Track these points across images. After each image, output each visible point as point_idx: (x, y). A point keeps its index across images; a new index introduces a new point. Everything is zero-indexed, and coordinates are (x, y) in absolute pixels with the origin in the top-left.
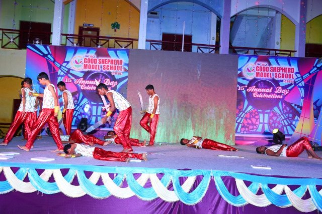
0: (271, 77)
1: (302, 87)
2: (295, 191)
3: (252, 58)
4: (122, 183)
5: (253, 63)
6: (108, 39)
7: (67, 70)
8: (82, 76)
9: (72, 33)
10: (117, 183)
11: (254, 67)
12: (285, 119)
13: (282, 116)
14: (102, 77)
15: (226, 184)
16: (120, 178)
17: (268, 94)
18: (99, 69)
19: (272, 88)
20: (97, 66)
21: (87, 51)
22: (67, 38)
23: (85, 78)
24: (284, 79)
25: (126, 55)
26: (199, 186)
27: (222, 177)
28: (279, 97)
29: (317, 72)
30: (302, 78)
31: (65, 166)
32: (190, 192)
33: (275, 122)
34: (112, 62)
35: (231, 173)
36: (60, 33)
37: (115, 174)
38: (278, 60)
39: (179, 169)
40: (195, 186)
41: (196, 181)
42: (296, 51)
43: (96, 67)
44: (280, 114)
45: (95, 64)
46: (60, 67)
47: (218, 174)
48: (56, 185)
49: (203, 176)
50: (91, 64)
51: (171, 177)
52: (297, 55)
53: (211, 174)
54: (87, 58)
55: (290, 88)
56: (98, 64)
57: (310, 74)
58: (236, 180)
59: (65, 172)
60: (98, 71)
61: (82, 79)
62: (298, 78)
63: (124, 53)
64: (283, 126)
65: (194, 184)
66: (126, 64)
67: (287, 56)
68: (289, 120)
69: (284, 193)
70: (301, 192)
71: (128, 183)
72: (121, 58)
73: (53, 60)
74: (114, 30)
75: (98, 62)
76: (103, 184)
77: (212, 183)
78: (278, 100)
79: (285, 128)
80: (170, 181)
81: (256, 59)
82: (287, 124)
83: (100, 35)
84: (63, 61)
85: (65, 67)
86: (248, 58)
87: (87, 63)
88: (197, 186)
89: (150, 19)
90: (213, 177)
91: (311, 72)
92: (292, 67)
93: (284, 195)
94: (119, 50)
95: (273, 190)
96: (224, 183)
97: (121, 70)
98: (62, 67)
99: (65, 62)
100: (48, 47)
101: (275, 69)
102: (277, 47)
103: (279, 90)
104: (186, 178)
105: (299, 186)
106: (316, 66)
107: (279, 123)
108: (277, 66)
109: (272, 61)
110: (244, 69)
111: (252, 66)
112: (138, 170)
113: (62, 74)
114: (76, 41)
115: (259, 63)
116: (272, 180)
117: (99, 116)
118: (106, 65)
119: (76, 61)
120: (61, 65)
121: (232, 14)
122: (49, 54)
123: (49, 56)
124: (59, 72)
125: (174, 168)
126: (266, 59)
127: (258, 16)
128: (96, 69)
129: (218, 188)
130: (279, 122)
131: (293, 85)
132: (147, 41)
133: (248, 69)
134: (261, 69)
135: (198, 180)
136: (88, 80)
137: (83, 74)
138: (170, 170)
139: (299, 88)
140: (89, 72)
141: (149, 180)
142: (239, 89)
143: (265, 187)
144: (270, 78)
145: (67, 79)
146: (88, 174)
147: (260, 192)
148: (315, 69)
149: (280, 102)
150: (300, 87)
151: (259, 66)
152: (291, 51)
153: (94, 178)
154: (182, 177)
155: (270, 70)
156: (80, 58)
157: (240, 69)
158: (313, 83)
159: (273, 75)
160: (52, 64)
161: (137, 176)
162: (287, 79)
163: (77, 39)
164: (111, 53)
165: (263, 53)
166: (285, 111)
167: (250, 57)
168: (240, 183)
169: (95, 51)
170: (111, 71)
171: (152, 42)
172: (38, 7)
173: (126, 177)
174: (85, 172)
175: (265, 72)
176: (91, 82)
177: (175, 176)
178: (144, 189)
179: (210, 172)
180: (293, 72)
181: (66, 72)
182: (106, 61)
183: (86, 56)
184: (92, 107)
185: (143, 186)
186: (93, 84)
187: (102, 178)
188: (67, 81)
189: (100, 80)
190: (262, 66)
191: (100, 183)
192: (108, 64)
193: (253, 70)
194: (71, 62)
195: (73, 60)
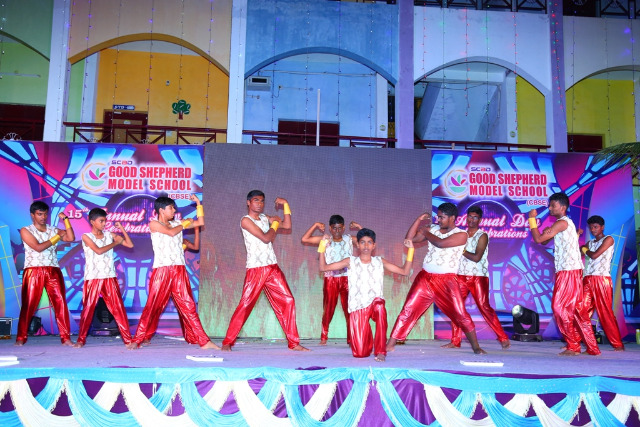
0: (500, 194)
2: (556, 406)
3: (460, 157)
4: (170, 405)
5: (463, 168)
6: (164, 130)
7: (72, 192)
8: (105, 204)
9: (89, 120)
10: (158, 405)
11: (465, 176)
12: (537, 281)
13: (529, 275)
15: (403, 397)
16: (167, 393)
17: (498, 229)
18: (141, 188)
19: (504, 217)
20: (138, 182)
21: (114, 151)
22: (76, 131)
23: (110, 207)
24: (528, 198)
25: (199, 158)
26: (344, 405)
27: (393, 382)
28: (519, 235)
29: (594, 182)
32: (324, 419)
33: (515, 288)
34: (169, 172)
35: (415, 373)
36: (60, 122)
37: (155, 386)
38: (513, 158)
39: (300, 369)
40: (335, 404)
41: (337, 392)
42: (550, 146)
43: (135, 184)
44: (525, 271)
45: (132, 179)
47: (385, 376)
48: (17, 417)
49: (353, 382)
50: (125, 179)
51: (282, 388)
52: (552, 150)
53: (371, 377)
54: (116, 166)
55: (542, 215)
56: (138, 177)
57: (579, 186)
58: (425, 388)
59: (37, 386)
60: (139, 191)
63: (195, 154)
64: (532, 297)
65: (333, 402)
66: (198, 177)
68: (545, 283)
69: (531, 412)
70: (568, 409)
71: (184, 404)
72: (188, 166)
73: (41, 171)
74: (177, 115)
75: (139, 173)
76: (125, 409)
77: (373, 398)
78: (519, 241)
79: (536, 299)
80: (279, 395)
81: (467, 158)
82: (540, 291)
84: (63, 172)
85: (68, 186)
86: (451, 156)
87: (116, 177)
88: (339, 405)
89: (251, 93)
90: (375, 383)
91: (581, 183)
92: (543, 172)
93: (534, 418)
94: (183, 147)
95: (509, 406)
96: (400, 396)
98: (61, 186)
99: (67, 176)
100: (31, 146)
101: (508, 179)
102: (511, 141)
103: (520, 221)
104: (315, 387)
105: (562, 396)
106: (589, 170)
107: (524, 290)
108: (511, 172)
109: (501, 161)
110: (445, 181)
111: (461, 174)
112: (205, 375)
113: (62, 200)
115: (475, 166)
116: (505, 385)
117: (142, 288)
118: (157, 179)
119: (91, 174)
120: (60, 183)
121: (417, 75)
122: (33, 159)
123: (33, 164)
124: (56, 196)
125: (288, 366)
126: (488, 159)
127: (467, 82)
128: (135, 188)
129: (387, 408)
130: (524, 286)
132: (245, 132)
133: (453, 180)
134: (479, 178)
135: (342, 391)
136: (117, 213)
137: (106, 200)
138: (279, 372)
140: (118, 197)
141: (232, 392)
143: (490, 402)
144: (498, 196)
145: (71, 212)
146: (92, 388)
147: (480, 413)
148: (589, 175)
149: (524, 245)
151: (476, 173)
152: (539, 147)
153: (106, 397)
154: (306, 386)
155: (497, 179)
156: (101, 167)
157: (437, 181)
158: (587, 204)
159: (505, 191)
160: (40, 180)
161: (203, 387)
162: (533, 198)
163: (100, 133)
164: (167, 154)
165: (484, 151)
166: (535, 264)
167: (456, 155)
168: (434, 396)
169: (132, 152)
170: (167, 191)
171: (256, 135)
172: (16, 73)
173: (179, 391)
174: (86, 383)
175: (489, 184)
176: (125, 217)
177: (290, 383)
178: (220, 416)
179: (368, 372)
180: (545, 183)
181: (69, 197)
182: (156, 172)
183: (114, 163)
184: (126, 270)
185: (218, 409)
186: (128, 221)
187: (125, 396)
188: (71, 216)
189: (143, 212)
190: (482, 173)
191: (120, 406)
192: (160, 176)
193: (463, 181)
194: (80, 175)
195: (85, 172)
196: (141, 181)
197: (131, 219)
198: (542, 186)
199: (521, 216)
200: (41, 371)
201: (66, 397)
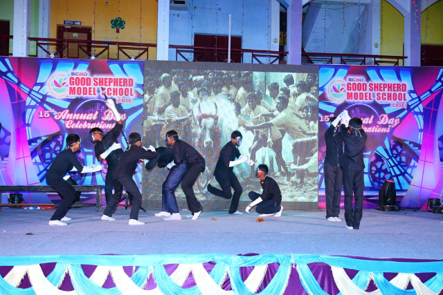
0: (370, 99)
1: (420, 113)
2: (428, 282)
3: (340, 70)
4: (146, 282)
5: (342, 78)
6: (106, 45)
7: (41, 97)
8: (66, 107)
9: (45, 36)
10: (137, 281)
11: (343, 85)
12: (396, 165)
13: (390, 160)
14: (100, 107)
16: (143, 273)
17: (367, 125)
18: (94, 94)
19: (372, 117)
20: (92, 90)
21: (73, 65)
22: (38, 44)
23: (71, 109)
24: (392, 102)
25: (139, 71)
26: (273, 281)
27: (309, 265)
28: (384, 130)
30: (420, 100)
31: (48, 259)
32: (260, 290)
33: (379, 170)
34: (116, 82)
35: (324, 258)
36: (25, 37)
37: (134, 268)
38: (381, 72)
39: (240, 255)
40: (266, 282)
41: (267, 273)
42: (406, 57)
43: (90, 91)
44: (387, 157)
45: (88, 87)
46: (30, 92)
47: (303, 260)
48: (33, 292)
49: (279, 264)
50: (82, 87)
51: (227, 269)
52: (408, 63)
53: (293, 261)
54: (75, 77)
55: (401, 115)
56: (92, 86)
57: (431, 92)
58: (332, 269)
59: (48, 269)
60: (93, 97)
61: (67, 111)
62: (413, 99)
63: (136, 68)
64: (391, 178)
65: (265, 278)
66: (138, 86)
67: (392, 65)
68: (402, 166)
69: (410, 286)
70: (437, 284)
71: (156, 282)
72: (130, 76)
73: (16, 81)
74: (115, 29)
75: (92, 82)
76: (113, 285)
77: (294, 275)
78: (384, 135)
79: (395, 179)
80: (226, 274)
81: (346, 71)
82: (398, 173)
83: (93, 39)
84: (33, 81)
85: (38, 92)
86: (334, 69)
87: (75, 86)
88: (269, 281)
89: (173, 12)
90: (296, 266)
91: (433, 90)
92: (404, 82)
93: (411, 290)
94: (126, 62)
95: (393, 282)
96: (314, 275)
97: (132, 95)
98: (32, 92)
99: (36, 84)
100: (7, 60)
101: (377, 87)
102: (376, 52)
103: (384, 120)
104: (252, 269)
105: (434, 274)
106: (440, 80)
107: (386, 172)
108: (380, 81)
109: (371, 73)
110: (328, 88)
111: (340, 83)
112: (170, 260)
113: (33, 103)
114: (53, 49)
115: (352, 77)
116: (390, 267)
118: (107, 87)
119: (56, 83)
120: (31, 90)
122: (9, 71)
123: (9, 75)
124: (28, 100)
125: (231, 253)
126: (362, 71)
127: (343, 4)
128: (90, 94)
129: (304, 283)
130: (386, 169)
131: (406, 111)
132: (171, 46)
133: (334, 88)
134: (355, 87)
135: (272, 271)
136: (77, 113)
137: (69, 103)
138: (225, 257)
139: (415, 116)
140: (78, 101)
141: (191, 274)
142: (322, 120)
143: (379, 278)
144: (368, 101)
145: (41, 112)
146: (88, 270)
147: (372, 287)
148: (440, 84)
149: (387, 138)
150: (417, 114)
151: (352, 82)
152: (398, 58)
153: (99, 277)
154: (245, 268)
155: (368, 87)
156: (63, 77)
157: (322, 89)
158: (437, 106)
159: (374, 96)
160: (15, 88)
161: (170, 268)
162: (395, 102)
163: (55, 47)
164: (114, 67)
165: (356, 62)
166: (395, 152)
167: (337, 68)
168: (339, 274)
169: (87, 66)
170: (115, 97)
171: (179, 49)
173: (152, 271)
174: (83, 266)
175: (361, 91)
176: (83, 117)
177: (234, 265)
178: (183, 289)
179: (290, 257)
180: (405, 90)
181: (39, 101)
182: (106, 82)
183: (73, 74)
184: (86, 157)
185: (181, 285)
186: (85, 120)
187: (113, 275)
188: (41, 116)
189: (97, 113)
190: (357, 83)
191: (109, 283)
192: (110, 85)
193: (342, 89)
194: (47, 84)
195: (51, 81)
196: (94, 88)
197: (87, 118)
198: (403, 93)
199: (386, 116)
200: (51, 259)
201: (70, 277)
